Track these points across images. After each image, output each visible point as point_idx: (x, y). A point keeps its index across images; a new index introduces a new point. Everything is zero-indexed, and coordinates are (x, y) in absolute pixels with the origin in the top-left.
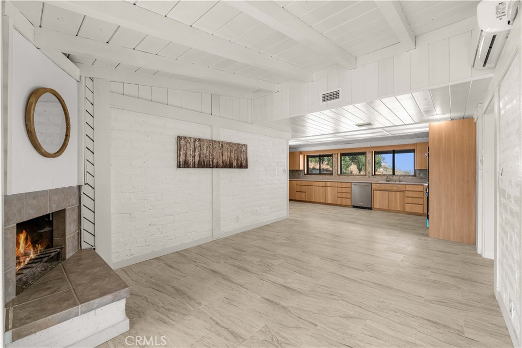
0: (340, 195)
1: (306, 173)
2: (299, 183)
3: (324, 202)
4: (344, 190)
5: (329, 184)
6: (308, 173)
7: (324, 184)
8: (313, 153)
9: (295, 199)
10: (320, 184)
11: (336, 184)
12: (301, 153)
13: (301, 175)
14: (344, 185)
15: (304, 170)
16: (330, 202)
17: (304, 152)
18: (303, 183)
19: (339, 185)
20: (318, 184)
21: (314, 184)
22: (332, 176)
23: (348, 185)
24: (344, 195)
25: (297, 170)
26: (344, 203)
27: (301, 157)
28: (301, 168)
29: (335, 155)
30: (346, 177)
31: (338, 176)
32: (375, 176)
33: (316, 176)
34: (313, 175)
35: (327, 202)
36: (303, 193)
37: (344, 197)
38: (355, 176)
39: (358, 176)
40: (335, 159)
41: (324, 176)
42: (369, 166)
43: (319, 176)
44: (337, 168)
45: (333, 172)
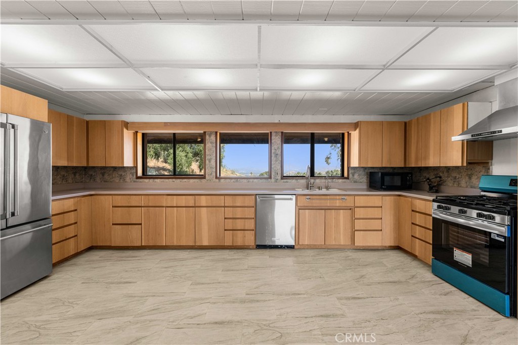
0: (229, 224)
1: (140, 173)
2: (120, 201)
3: (191, 244)
4: (239, 213)
5: (203, 201)
6: (145, 175)
7: (190, 201)
8: (158, 128)
9: (108, 244)
10: (182, 201)
11: (221, 201)
12: (126, 125)
13: (128, 179)
14: (239, 201)
15: (136, 167)
16: (205, 243)
17: (133, 123)
18: (134, 201)
19: (229, 201)
20: (175, 201)
21: (166, 201)
22: (203, 180)
23: (250, 201)
24: (239, 224)
25: (115, 168)
26: (239, 243)
27: (128, 136)
28: (128, 162)
29: (210, 136)
30: (234, 182)
31: (217, 180)
32: (287, 179)
33: (167, 180)
34: (159, 180)
35: (198, 244)
36: (135, 226)
37: (239, 228)
38: (251, 180)
39: (255, 180)
40: (210, 145)
41: (185, 180)
42: (276, 161)
43: (174, 180)
44: (215, 163)
45: (206, 173)
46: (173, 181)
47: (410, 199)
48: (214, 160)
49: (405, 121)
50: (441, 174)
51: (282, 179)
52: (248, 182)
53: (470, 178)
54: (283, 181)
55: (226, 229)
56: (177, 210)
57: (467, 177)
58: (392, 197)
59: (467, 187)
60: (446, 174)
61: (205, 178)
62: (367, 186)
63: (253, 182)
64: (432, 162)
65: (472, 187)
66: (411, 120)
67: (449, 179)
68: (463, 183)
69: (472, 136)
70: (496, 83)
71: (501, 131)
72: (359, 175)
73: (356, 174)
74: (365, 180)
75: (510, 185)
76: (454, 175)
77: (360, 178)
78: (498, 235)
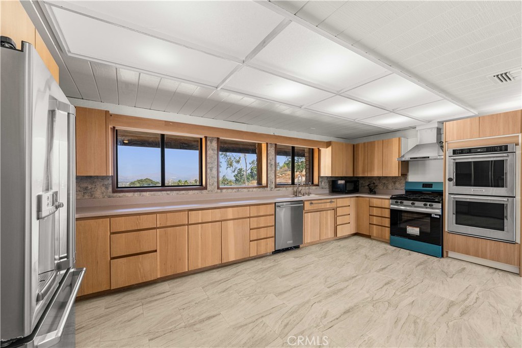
0: (254, 235)
2: (124, 223)
3: (217, 262)
4: (262, 222)
11: (246, 212)
12: (109, 117)
14: (262, 211)
15: (113, 177)
16: (232, 258)
17: (118, 116)
18: (145, 222)
19: (254, 211)
22: (204, 192)
23: (271, 209)
24: (263, 233)
26: (263, 250)
29: (211, 142)
30: (235, 192)
31: (219, 191)
32: (279, 187)
33: (159, 193)
34: (148, 193)
35: (224, 261)
36: (148, 254)
37: (262, 237)
38: (251, 189)
39: (255, 189)
40: (212, 152)
41: (183, 192)
42: (271, 171)
43: (169, 192)
44: (216, 172)
45: (208, 183)
46: (168, 194)
47: (368, 199)
48: (216, 169)
49: (354, 143)
51: (276, 187)
52: (249, 191)
54: (276, 189)
55: (251, 240)
56: (202, 227)
58: (354, 198)
61: (206, 189)
62: (329, 191)
63: (252, 191)
64: (376, 173)
66: (359, 144)
68: (390, 187)
69: (411, 158)
70: (417, 129)
71: (429, 157)
72: (325, 183)
73: (323, 183)
74: (327, 186)
75: (423, 187)
76: (384, 182)
77: (325, 185)
78: (436, 215)
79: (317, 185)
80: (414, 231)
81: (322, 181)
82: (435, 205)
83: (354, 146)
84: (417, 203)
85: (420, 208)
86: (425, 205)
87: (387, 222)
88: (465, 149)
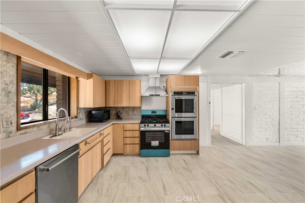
49: (106, 80)
50: (119, 110)
53: (133, 111)
57: (132, 111)
58: (112, 126)
59: (132, 115)
60: (122, 110)
64: (125, 104)
65: (134, 115)
66: (110, 80)
67: (124, 112)
68: (130, 114)
69: (150, 95)
70: (149, 76)
71: (160, 95)
72: (82, 114)
73: (81, 114)
74: (84, 117)
75: (152, 113)
76: (126, 110)
77: (83, 116)
78: (167, 131)
79: (76, 117)
80: (155, 143)
81: (80, 112)
82: (167, 125)
83: (106, 81)
84: (157, 125)
85: (159, 127)
86: (162, 125)
87: (137, 141)
88: (179, 92)
